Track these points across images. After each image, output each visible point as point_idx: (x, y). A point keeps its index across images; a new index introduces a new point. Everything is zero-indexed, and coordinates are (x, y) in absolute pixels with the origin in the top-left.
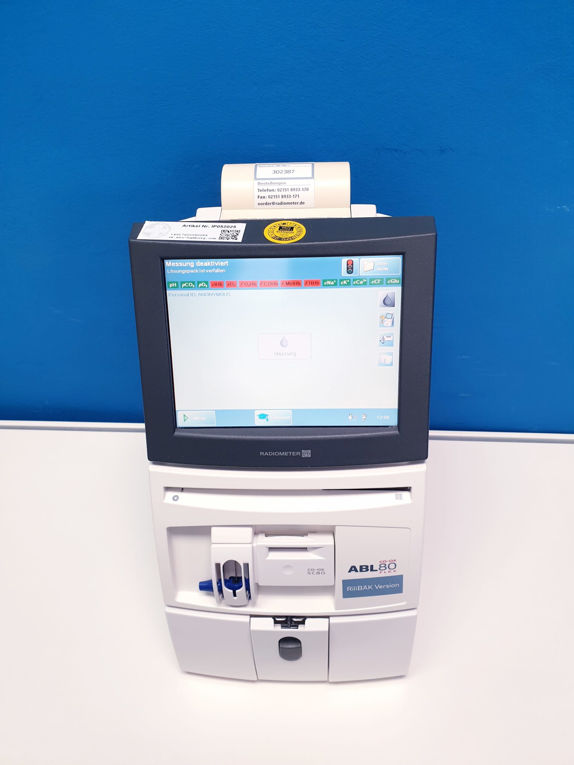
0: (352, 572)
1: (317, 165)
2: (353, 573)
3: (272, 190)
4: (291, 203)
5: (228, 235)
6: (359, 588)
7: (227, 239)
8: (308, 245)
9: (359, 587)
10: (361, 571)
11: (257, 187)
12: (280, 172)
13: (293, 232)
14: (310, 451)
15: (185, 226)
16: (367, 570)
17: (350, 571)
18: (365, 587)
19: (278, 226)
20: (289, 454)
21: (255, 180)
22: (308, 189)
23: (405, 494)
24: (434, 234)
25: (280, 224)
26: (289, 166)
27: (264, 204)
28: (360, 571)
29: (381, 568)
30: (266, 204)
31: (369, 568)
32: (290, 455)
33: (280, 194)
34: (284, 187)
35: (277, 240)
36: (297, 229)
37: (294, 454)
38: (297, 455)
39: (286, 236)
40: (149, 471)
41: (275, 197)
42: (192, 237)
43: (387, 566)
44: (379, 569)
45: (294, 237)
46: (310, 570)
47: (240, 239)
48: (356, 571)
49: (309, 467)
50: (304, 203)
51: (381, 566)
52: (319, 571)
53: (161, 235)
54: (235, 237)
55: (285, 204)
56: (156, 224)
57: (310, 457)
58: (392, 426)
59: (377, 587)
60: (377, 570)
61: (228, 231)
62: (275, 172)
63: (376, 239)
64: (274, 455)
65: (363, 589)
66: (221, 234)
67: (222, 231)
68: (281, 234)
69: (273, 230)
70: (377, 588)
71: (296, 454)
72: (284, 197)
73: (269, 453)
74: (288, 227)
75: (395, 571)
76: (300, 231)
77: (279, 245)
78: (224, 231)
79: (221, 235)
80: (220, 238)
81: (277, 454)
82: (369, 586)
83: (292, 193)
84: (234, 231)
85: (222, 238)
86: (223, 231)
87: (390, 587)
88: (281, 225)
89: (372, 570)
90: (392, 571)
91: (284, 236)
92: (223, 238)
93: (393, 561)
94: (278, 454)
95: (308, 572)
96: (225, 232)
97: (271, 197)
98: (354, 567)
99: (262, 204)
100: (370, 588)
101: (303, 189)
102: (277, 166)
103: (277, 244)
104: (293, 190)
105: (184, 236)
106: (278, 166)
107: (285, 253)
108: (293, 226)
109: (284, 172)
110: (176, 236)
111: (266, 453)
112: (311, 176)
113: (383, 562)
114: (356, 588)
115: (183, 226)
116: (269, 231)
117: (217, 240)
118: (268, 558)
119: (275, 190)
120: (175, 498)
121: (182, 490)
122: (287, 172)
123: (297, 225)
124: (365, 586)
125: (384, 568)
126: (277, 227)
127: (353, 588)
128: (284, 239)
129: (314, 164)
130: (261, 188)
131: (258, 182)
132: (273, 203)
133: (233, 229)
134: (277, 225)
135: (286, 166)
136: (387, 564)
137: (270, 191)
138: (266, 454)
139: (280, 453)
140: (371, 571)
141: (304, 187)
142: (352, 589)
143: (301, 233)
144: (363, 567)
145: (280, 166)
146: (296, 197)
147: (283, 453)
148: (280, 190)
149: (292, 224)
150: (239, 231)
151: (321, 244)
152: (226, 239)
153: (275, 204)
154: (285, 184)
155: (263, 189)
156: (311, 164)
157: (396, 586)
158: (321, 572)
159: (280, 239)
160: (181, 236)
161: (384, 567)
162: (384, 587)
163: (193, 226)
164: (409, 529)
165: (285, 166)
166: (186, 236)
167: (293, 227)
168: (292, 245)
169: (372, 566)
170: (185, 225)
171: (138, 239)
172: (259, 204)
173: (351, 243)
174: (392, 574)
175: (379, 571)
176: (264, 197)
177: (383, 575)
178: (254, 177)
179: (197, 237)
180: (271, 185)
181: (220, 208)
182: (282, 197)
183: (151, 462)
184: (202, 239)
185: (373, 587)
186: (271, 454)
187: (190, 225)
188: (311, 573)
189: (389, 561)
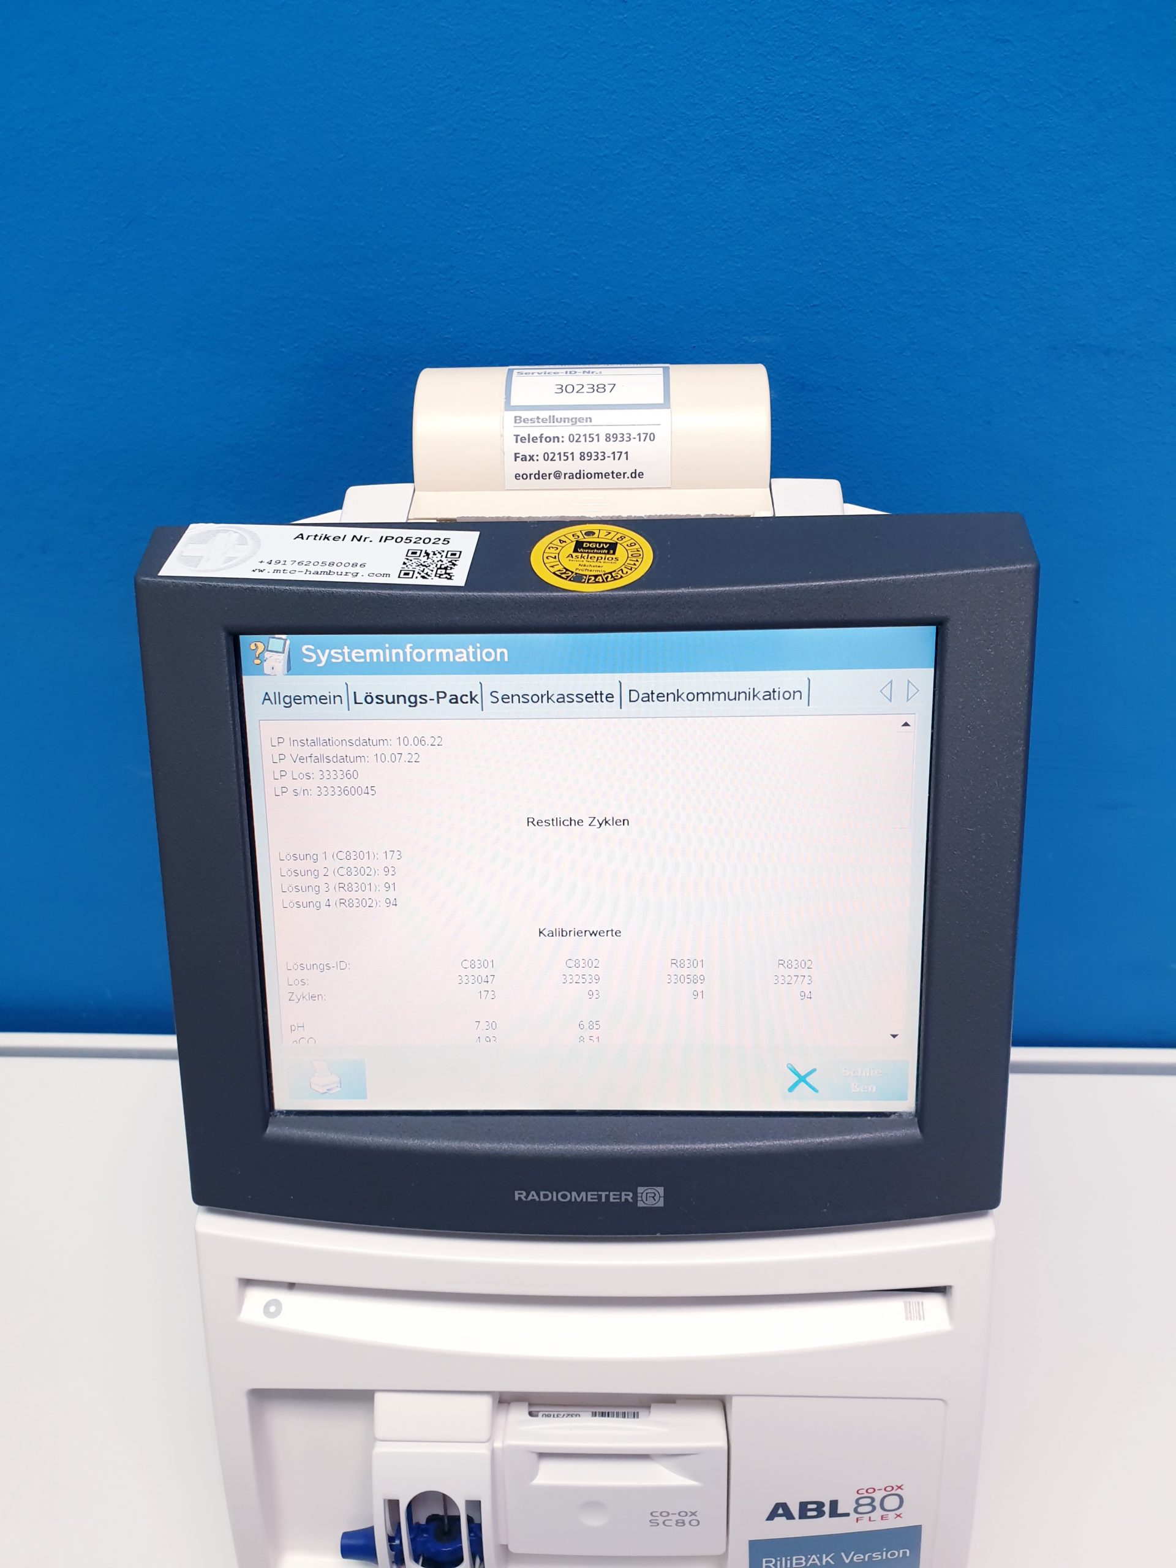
0: (776, 1519)
1: (678, 371)
2: (780, 1521)
3: (554, 437)
4: (606, 475)
5: (425, 564)
6: (798, 1562)
7: (423, 577)
8: (660, 597)
9: (796, 1559)
10: (803, 1516)
11: (511, 429)
12: (577, 388)
13: (617, 559)
14: (661, 1190)
15: (302, 538)
16: (821, 1514)
17: (771, 1518)
18: (814, 1560)
19: (573, 539)
20: (600, 1197)
21: (506, 410)
22: (652, 437)
23: (933, 1302)
24: (1030, 566)
25: (579, 534)
26: (601, 373)
27: (533, 476)
28: (800, 1518)
29: (860, 1509)
30: (539, 476)
31: (827, 1509)
32: (603, 1200)
33: (577, 448)
34: (587, 430)
35: (570, 580)
36: (627, 548)
37: (614, 1199)
38: (623, 1200)
39: (595, 568)
40: (196, 1234)
41: (563, 458)
42: (319, 569)
43: (877, 1504)
44: (856, 1511)
45: (620, 572)
46: (658, 1514)
47: (460, 577)
48: (789, 1516)
49: (658, 1235)
50: (641, 475)
51: (861, 1502)
52: (683, 1518)
53: (229, 564)
54: (446, 571)
55: (589, 476)
56: (218, 532)
57: (662, 1205)
58: (900, 1114)
59: (847, 1558)
60: (847, 1515)
61: (426, 552)
62: (562, 389)
63: (863, 580)
64: (555, 1199)
65: (806, 1564)
66: (406, 561)
67: (410, 552)
68: (581, 563)
69: (558, 551)
70: (847, 1561)
71: (620, 1198)
72: (587, 458)
73: (542, 1193)
74: (600, 543)
75: (899, 1516)
76: (638, 555)
77: (574, 597)
78: (416, 553)
79: (404, 563)
80: (403, 573)
81: (564, 1196)
82: (824, 1556)
83: (610, 447)
84: (444, 554)
85: (408, 574)
86: (413, 553)
87: (884, 1557)
88: (581, 537)
89: (834, 1513)
90: (892, 1515)
91: (590, 568)
92: (411, 573)
93: (895, 1488)
94: (566, 1196)
95: (650, 1521)
96: (418, 554)
97: (551, 456)
98: (784, 1506)
99: (526, 476)
100: (827, 1560)
101: (639, 434)
102: (566, 373)
103: (570, 594)
104: (611, 437)
105: (296, 567)
106: (570, 372)
107: (591, 617)
108: (615, 539)
109: (586, 389)
110: (273, 567)
111: (533, 1193)
112: (660, 400)
113: (867, 1491)
114: (789, 1562)
115: (297, 537)
116: (546, 555)
117: (394, 580)
118: (537, 1481)
119: (561, 439)
120: (272, 1309)
121: (291, 1286)
122: (596, 389)
123: (627, 538)
124: (814, 1556)
125: (869, 1508)
126: (568, 541)
127: (779, 1563)
128: (589, 580)
129: (668, 368)
130: (523, 432)
131: (515, 417)
132: (557, 475)
133: (440, 547)
134: (570, 536)
135: (593, 373)
136: (878, 1496)
137: (549, 440)
138: (533, 1196)
139: (574, 1194)
140: (831, 1516)
141: (642, 430)
142: (775, 1565)
143: (640, 560)
144: (810, 1506)
145: (576, 372)
146: (619, 459)
147: (583, 1194)
148: (576, 437)
149: (613, 534)
150: (458, 554)
151: (700, 595)
152: (419, 576)
153: (563, 476)
154: (591, 421)
155: (529, 435)
156: (662, 369)
157: (901, 1556)
158: (687, 1519)
159: (578, 578)
160: (289, 567)
161: (870, 1504)
162: (866, 1559)
163: (325, 538)
164: (941, 1402)
165: (589, 372)
166: (303, 568)
167: (617, 543)
168: (613, 598)
169: (834, 1504)
170: (302, 534)
171: (160, 574)
172: (517, 476)
173: (789, 590)
174: (892, 1523)
175: (854, 1516)
176: (531, 458)
177: (865, 1526)
178: (506, 403)
179: (334, 569)
180: (552, 424)
181: (408, 487)
182: (582, 456)
183: (201, 1207)
184: (350, 575)
185: (837, 1559)
186: (546, 1196)
187: (316, 536)
188: (660, 1522)
189: (883, 1488)
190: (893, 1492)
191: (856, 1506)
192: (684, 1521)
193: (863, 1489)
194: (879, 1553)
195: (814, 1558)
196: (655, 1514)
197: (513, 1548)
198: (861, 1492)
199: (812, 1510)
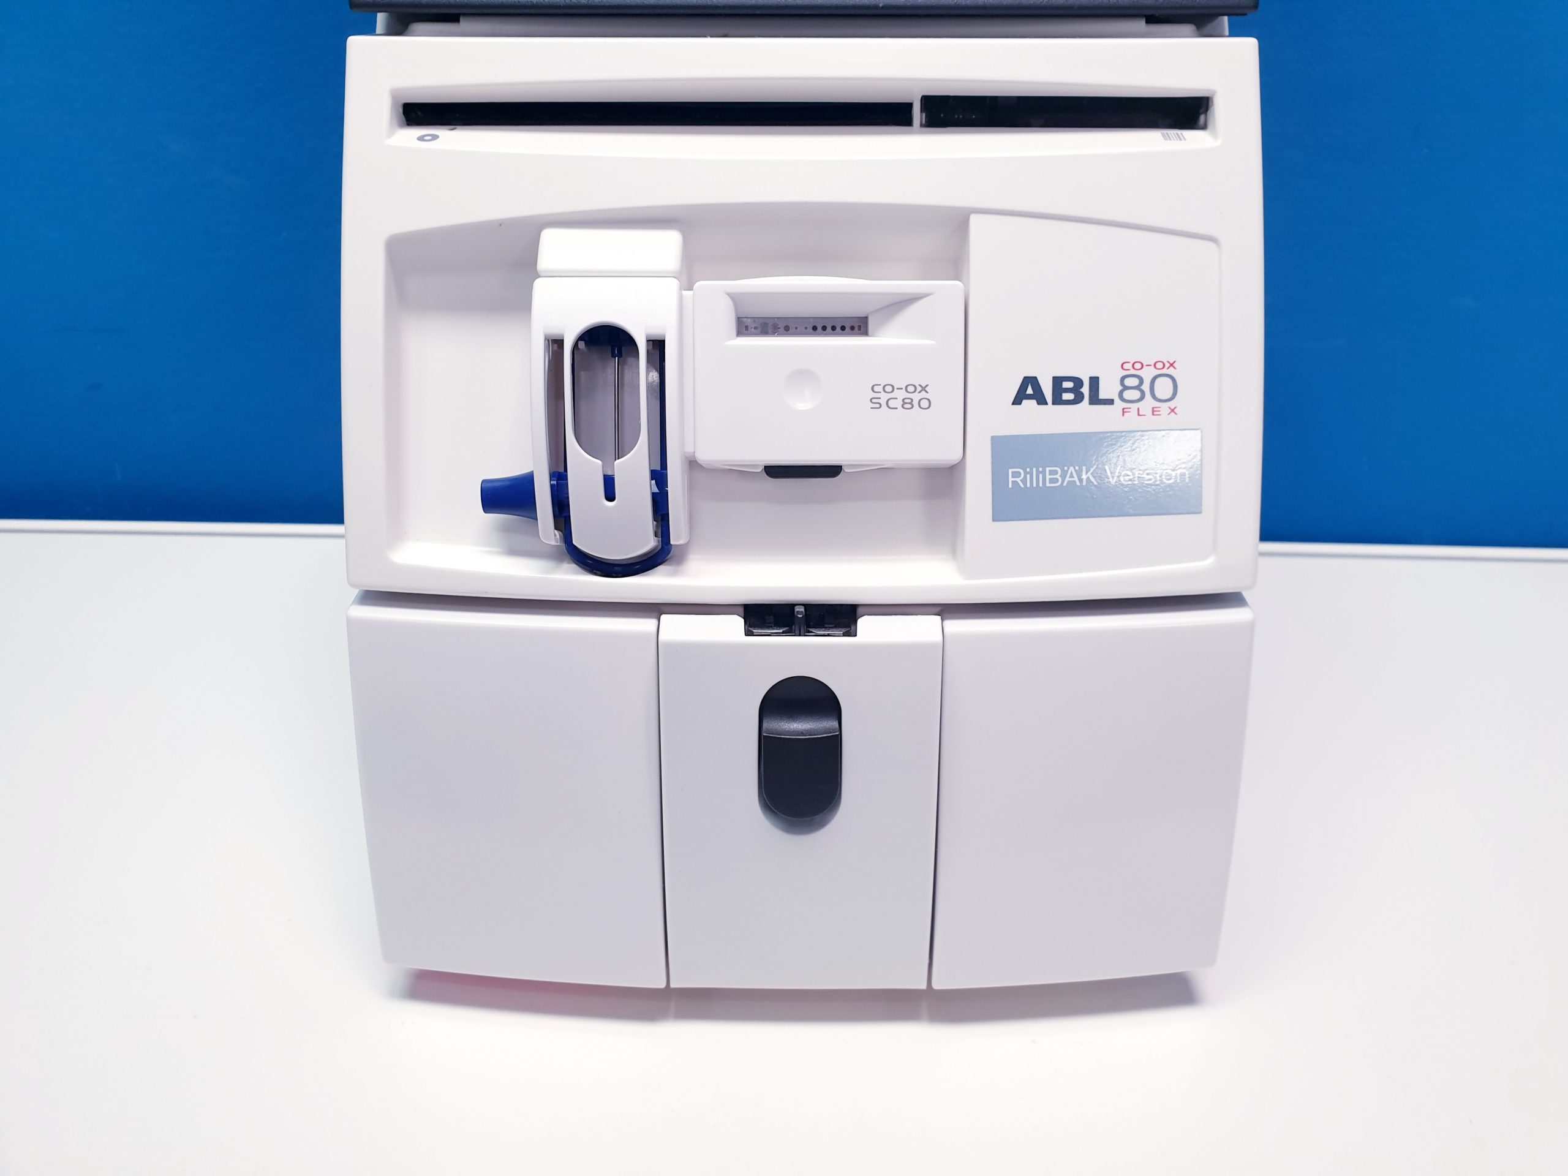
0: (1025, 402)
2: (1029, 404)
6: (1052, 477)
9: (1051, 473)
10: (1057, 400)
16: (1078, 399)
17: (1017, 401)
18: (1072, 476)
28: (1053, 404)
29: (1126, 395)
31: (1085, 390)
43: (1146, 387)
46: (880, 389)
48: (1042, 401)
51: (1129, 382)
52: (911, 396)
59: (1113, 473)
60: (1110, 402)
65: (1063, 482)
70: (1113, 482)
75: (1173, 411)
82: (1085, 468)
90: (1165, 407)
93: (1167, 365)
95: (871, 399)
98: (1034, 383)
100: (1088, 478)
113: (1133, 366)
114: (1041, 476)
120: (427, 138)
124: (1072, 469)
125: (1137, 395)
127: (1028, 476)
136: (1147, 374)
140: (1091, 403)
142: (1024, 481)
144: (1065, 384)
158: (916, 397)
161: (1138, 388)
164: (1212, 241)
169: (1094, 382)
175: (1119, 404)
188: (883, 401)
189: (1152, 364)
190: (1164, 371)
191: (1121, 388)
192: (912, 400)
193: (1129, 362)
195: (1072, 473)
196: (876, 389)
197: (702, 457)
198: (1126, 366)
199: (1067, 390)
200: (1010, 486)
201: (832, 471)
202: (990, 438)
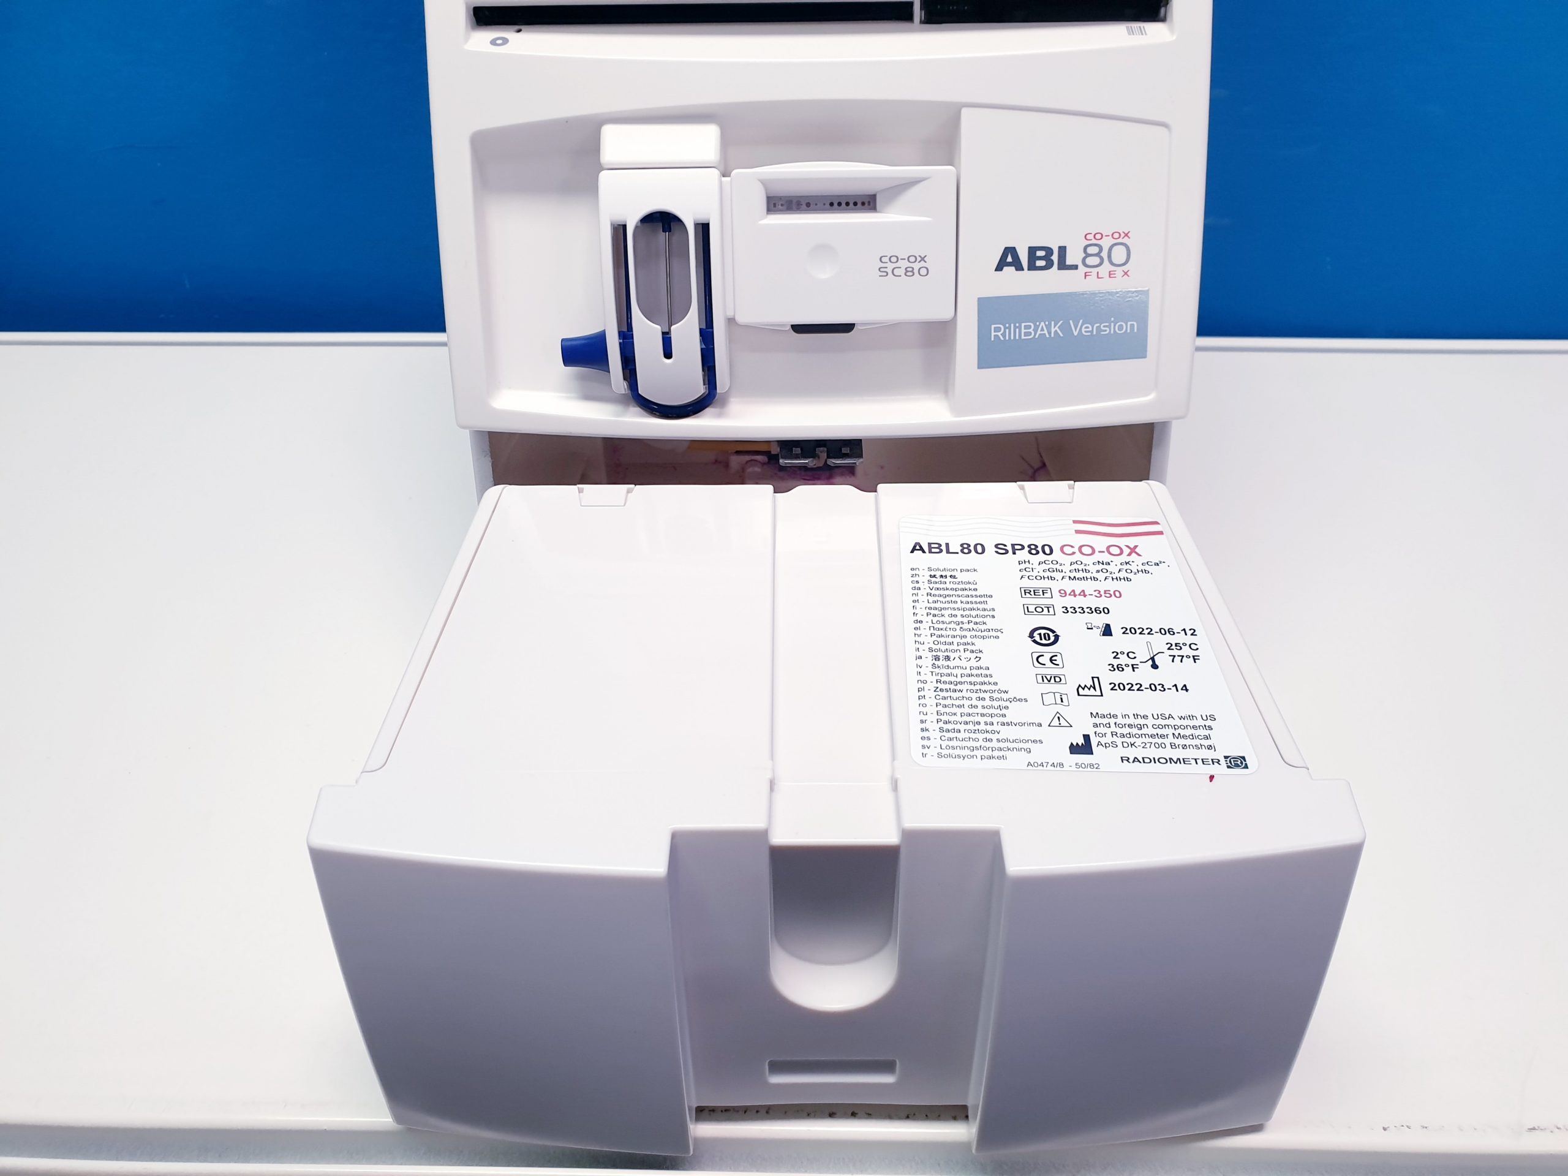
0: (1005, 269)
2: (1009, 270)
6: (1027, 331)
9: (1026, 327)
10: (1032, 267)
16: (1049, 265)
17: (999, 268)
18: (1042, 330)
23: (1153, 26)
28: (1029, 270)
29: (1088, 261)
31: (1055, 258)
43: (1104, 254)
44: (1084, 262)
46: (887, 260)
48: (1019, 267)
51: (1090, 250)
52: (913, 265)
60: (1075, 267)
65: (1035, 335)
70: (1076, 334)
82: (1053, 322)
87: (1112, 331)
90: (1119, 271)
93: (1123, 235)
95: (880, 269)
98: (1013, 252)
100: (1056, 331)
113: (1095, 236)
114: (1017, 330)
120: (499, 42)
124: (1042, 324)
125: (1097, 260)
127: (1007, 330)
136: (1106, 243)
140: (1059, 268)
142: (1004, 335)
144: (1038, 253)
157: (1129, 332)
161: (1098, 255)
162: (1095, 332)
164: (1164, 126)
169: (1062, 250)
174: (1118, 285)
175: (1082, 269)
177: (1092, 284)
185: (1066, 328)
188: (889, 270)
189: (1110, 234)
190: (1120, 240)
191: (1084, 255)
192: (913, 268)
193: (1091, 234)
194: (1107, 324)
195: (1042, 327)
196: (884, 259)
197: (741, 319)
198: (1089, 237)
199: (1040, 258)
200: (993, 339)
201: (846, 328)
202: (976, 299)
